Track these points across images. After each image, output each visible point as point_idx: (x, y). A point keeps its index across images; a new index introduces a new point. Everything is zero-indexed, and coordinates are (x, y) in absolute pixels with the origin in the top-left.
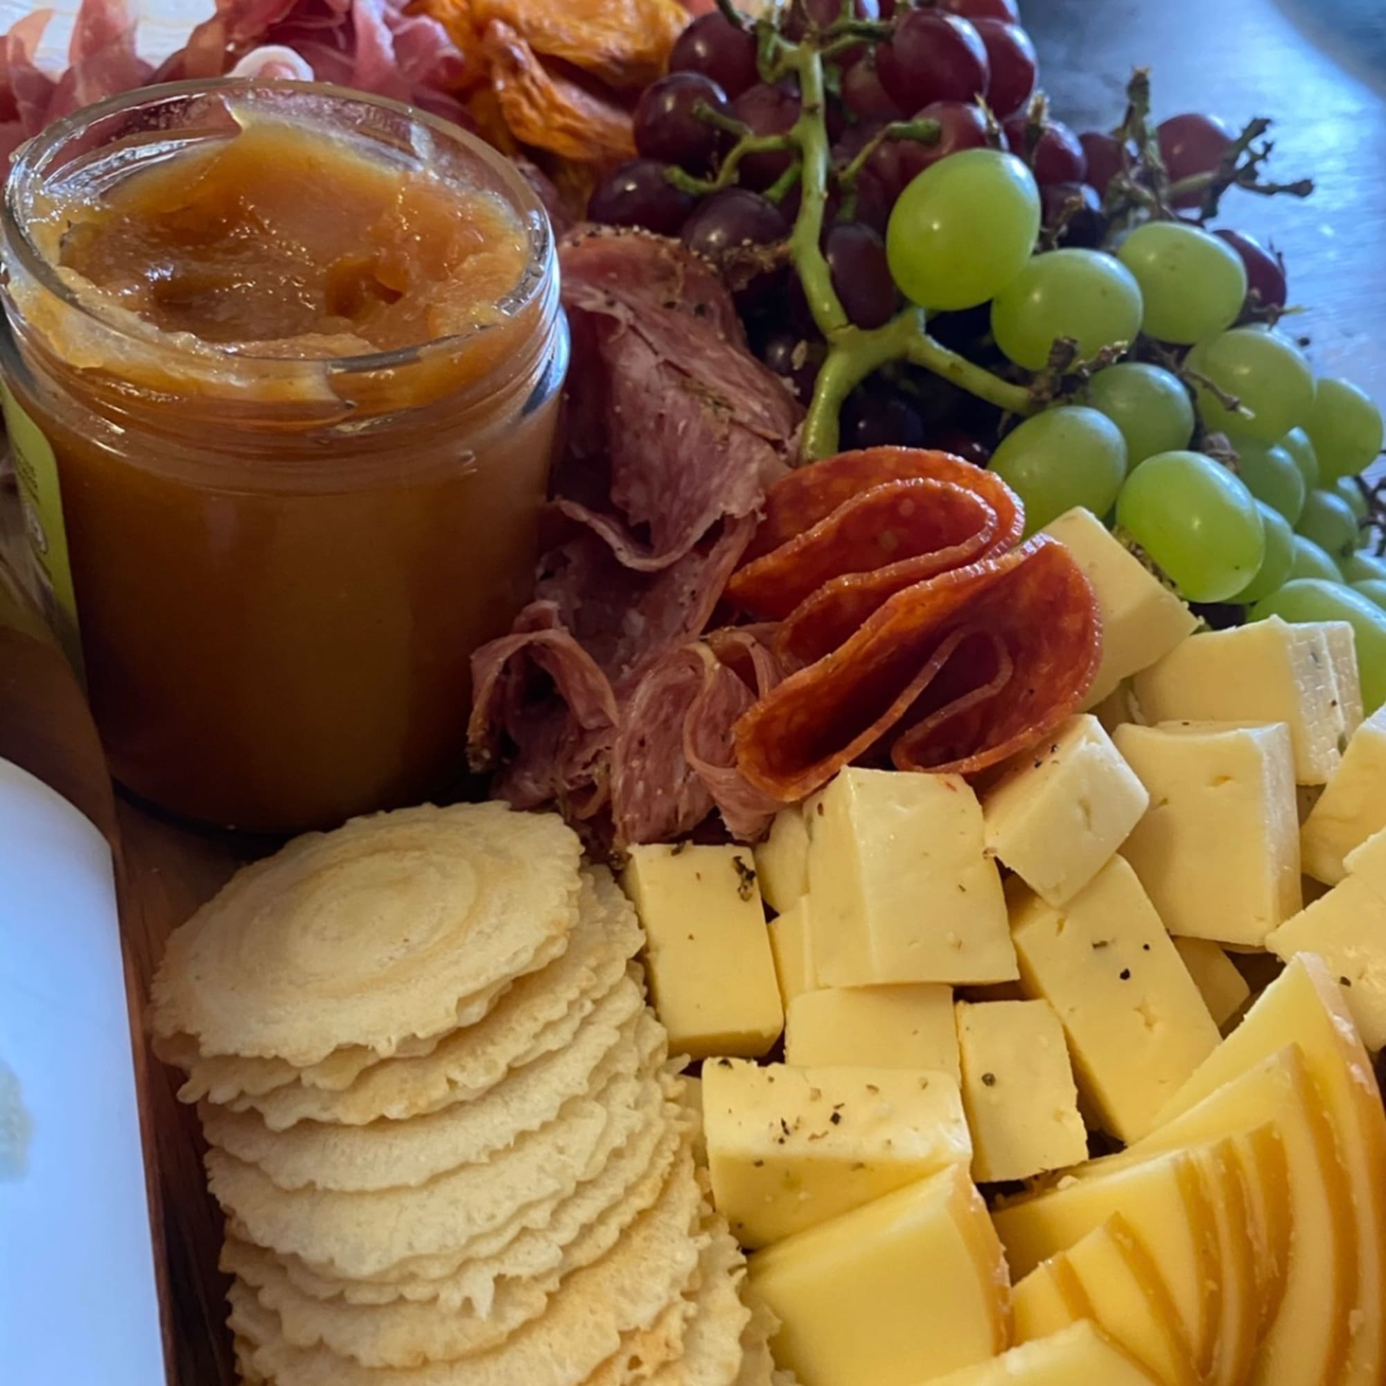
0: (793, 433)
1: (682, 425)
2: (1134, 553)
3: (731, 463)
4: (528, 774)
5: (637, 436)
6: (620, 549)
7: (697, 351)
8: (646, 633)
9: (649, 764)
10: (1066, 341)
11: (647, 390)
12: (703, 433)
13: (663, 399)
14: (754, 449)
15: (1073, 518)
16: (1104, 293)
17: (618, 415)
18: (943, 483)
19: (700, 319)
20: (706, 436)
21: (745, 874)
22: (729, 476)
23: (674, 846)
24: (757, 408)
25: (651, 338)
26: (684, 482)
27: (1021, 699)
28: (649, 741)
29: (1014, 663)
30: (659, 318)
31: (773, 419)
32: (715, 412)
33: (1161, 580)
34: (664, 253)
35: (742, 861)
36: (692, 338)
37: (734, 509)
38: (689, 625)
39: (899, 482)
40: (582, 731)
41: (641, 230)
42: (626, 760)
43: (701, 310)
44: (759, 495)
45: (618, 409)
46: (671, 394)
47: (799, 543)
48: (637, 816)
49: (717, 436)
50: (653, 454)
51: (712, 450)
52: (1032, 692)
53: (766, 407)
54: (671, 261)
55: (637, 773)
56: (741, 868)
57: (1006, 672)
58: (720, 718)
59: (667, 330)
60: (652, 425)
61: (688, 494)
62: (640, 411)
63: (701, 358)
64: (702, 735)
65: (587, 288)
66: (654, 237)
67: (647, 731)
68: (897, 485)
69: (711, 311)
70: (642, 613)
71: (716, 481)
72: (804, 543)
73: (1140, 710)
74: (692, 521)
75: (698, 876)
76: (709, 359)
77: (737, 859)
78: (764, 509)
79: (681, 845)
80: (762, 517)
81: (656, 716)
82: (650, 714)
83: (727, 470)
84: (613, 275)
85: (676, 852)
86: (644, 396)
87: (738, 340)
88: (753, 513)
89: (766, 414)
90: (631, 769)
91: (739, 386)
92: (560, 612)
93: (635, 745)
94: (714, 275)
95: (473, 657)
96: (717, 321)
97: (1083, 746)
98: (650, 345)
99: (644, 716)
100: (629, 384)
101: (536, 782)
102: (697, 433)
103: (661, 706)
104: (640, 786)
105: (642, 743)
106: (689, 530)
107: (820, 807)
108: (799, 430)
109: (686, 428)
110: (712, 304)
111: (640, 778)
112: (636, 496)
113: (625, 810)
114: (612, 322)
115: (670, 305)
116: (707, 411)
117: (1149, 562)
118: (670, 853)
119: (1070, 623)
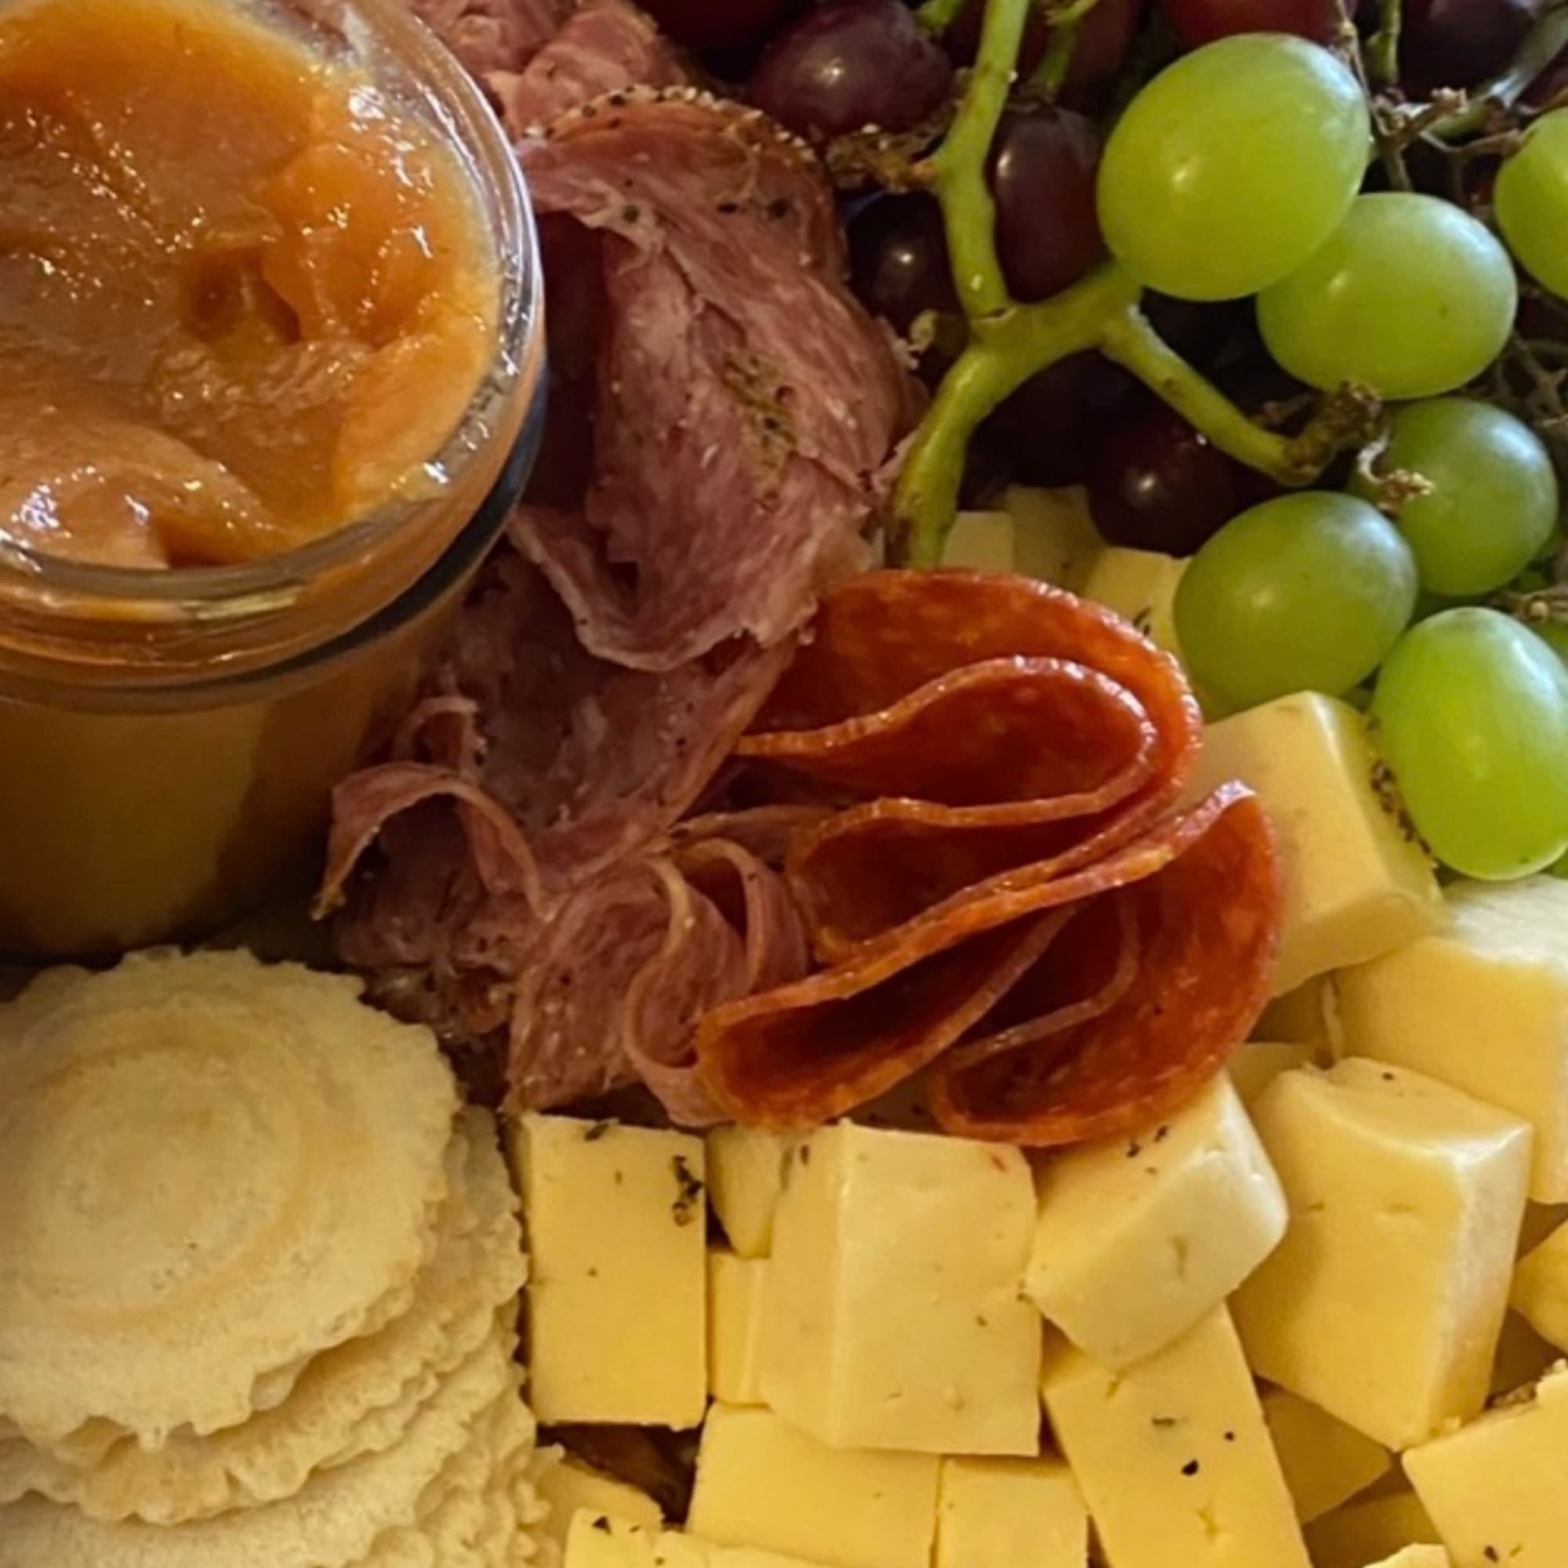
0: (890, 455)
1: (710, 452)
2: (1376, 786)
3: (775, 539)
4: (397, 921)
5: (639, 440)
6: (584, 622)
7: (762, 284)
8: (603, 750)
9: (571, 1011)
10: (1358, 396)
11: (666, 373)
12: (740, 473)
13: (688, 397)
14: (817, 513)
15: (1293, 711)
16: (1444, 311)
17: (616, 397)
18: (1089, 671)
19: (776, 225)
20: (743, 480)
21: (686, 1185)
22: (767, 565)
23: (591, 1124)
24: (838, 411)
25: (687, 265)
26: (698, 541)
27: (1140, 1015)
28: (579, 979)
29: (1143, 955)
30: (707, 227)
31: (861, 433)
32: (766, 442)
33: (1409, 838)
34: (731, 131)
35: (686, 1165)
36: (756, 261)
37: (763, 631)
38: (668, 794)
39: (1019, 661)
40: (484, 893)
41: (700, 92)
42: (539, 998)
43: (779, 209)
44: (808, 603)
45: (616, 387)
46: (701, 390)
47: (845, 732)
48: (543, 1078)
49: (761, 488)
50: (658, 481)
51: (748, 510)
52: (1158, 1011)
53: (854, 409)
54: (741, 143)
55: (551, 1022)
56: (683, 1175)
57: (1125, 976)
58: (682, 989)
59: (718, 249)
60: (663, 435)
61: (704, 566)
62: (649, 405)
63: (764, 300)
64: (651, 1013)
65: (599, 185)
66: (718, 106)
67: (575, 963)
68: (1013, 667)
69: (796, 214)
70: (604, 711)
71: (746, 566)
72: (854, 736)
73: (1338, 1012)
74: (697, 622)
75: (619, 1177)
76: (777, 302)
77: (679, 1160)
78: (813, 622)
79: (603, 1122)
80: (807, 639)
81: (591, 946)
82: (584, 941)
83: (766, 553)
84: (643, 157)
85: (592, 1135)
86: (659, 382)
87: (833, 260)
88: (795, 633)
89: (852, 423)
90: (544, 1015)
91: (819, 362)
92: (477, 716)
93: (554, 982)
94: (809, 167)
95: (337, 791)
96: (803, 231)
97: (1198, 1158)
98: (684, 278)
99: (575, 941)
100: (639, 356)
101: (407, 939)
102: (731, 472)
103: (602, 929)
104: (553, 1040)
105: (566, 980)
106: (691, 635)
107: (805, 1153)
108: (903, 448)
109: (715, 460)
110: (799, 205)
111: (554, 1029)
112: (625, 527)
113: (527, 1069)
114: (627, 246)
115: (728, 208)
116: (750, 437)
117: (1396, 806)
118: (582, 1134)
119: (1239, 922)
